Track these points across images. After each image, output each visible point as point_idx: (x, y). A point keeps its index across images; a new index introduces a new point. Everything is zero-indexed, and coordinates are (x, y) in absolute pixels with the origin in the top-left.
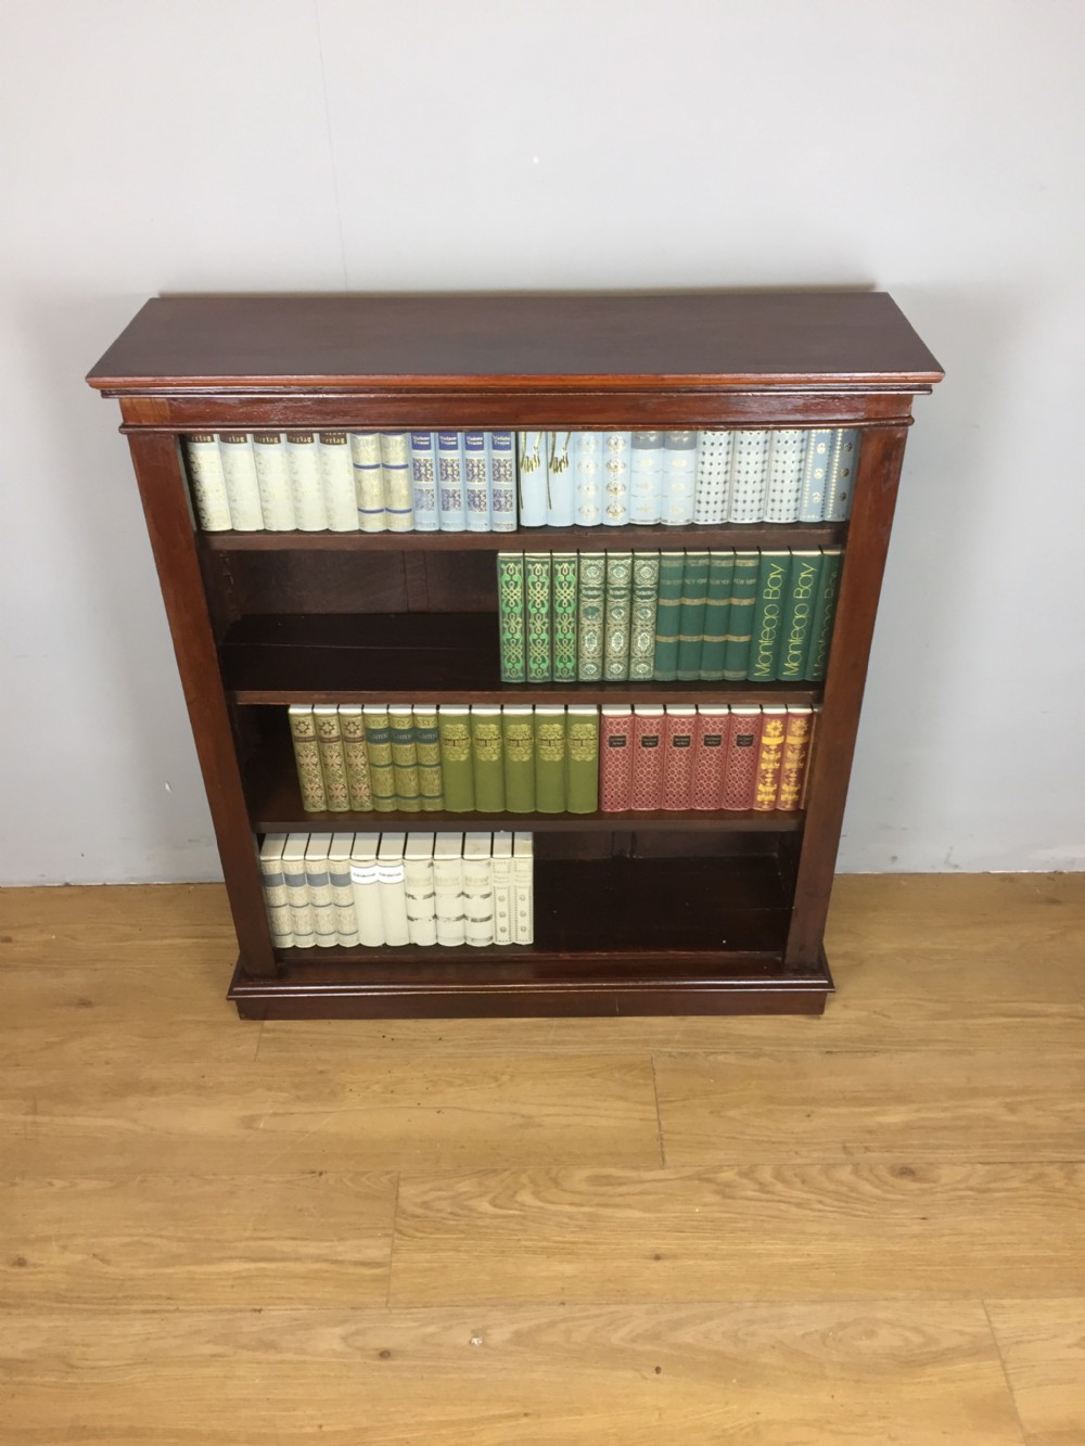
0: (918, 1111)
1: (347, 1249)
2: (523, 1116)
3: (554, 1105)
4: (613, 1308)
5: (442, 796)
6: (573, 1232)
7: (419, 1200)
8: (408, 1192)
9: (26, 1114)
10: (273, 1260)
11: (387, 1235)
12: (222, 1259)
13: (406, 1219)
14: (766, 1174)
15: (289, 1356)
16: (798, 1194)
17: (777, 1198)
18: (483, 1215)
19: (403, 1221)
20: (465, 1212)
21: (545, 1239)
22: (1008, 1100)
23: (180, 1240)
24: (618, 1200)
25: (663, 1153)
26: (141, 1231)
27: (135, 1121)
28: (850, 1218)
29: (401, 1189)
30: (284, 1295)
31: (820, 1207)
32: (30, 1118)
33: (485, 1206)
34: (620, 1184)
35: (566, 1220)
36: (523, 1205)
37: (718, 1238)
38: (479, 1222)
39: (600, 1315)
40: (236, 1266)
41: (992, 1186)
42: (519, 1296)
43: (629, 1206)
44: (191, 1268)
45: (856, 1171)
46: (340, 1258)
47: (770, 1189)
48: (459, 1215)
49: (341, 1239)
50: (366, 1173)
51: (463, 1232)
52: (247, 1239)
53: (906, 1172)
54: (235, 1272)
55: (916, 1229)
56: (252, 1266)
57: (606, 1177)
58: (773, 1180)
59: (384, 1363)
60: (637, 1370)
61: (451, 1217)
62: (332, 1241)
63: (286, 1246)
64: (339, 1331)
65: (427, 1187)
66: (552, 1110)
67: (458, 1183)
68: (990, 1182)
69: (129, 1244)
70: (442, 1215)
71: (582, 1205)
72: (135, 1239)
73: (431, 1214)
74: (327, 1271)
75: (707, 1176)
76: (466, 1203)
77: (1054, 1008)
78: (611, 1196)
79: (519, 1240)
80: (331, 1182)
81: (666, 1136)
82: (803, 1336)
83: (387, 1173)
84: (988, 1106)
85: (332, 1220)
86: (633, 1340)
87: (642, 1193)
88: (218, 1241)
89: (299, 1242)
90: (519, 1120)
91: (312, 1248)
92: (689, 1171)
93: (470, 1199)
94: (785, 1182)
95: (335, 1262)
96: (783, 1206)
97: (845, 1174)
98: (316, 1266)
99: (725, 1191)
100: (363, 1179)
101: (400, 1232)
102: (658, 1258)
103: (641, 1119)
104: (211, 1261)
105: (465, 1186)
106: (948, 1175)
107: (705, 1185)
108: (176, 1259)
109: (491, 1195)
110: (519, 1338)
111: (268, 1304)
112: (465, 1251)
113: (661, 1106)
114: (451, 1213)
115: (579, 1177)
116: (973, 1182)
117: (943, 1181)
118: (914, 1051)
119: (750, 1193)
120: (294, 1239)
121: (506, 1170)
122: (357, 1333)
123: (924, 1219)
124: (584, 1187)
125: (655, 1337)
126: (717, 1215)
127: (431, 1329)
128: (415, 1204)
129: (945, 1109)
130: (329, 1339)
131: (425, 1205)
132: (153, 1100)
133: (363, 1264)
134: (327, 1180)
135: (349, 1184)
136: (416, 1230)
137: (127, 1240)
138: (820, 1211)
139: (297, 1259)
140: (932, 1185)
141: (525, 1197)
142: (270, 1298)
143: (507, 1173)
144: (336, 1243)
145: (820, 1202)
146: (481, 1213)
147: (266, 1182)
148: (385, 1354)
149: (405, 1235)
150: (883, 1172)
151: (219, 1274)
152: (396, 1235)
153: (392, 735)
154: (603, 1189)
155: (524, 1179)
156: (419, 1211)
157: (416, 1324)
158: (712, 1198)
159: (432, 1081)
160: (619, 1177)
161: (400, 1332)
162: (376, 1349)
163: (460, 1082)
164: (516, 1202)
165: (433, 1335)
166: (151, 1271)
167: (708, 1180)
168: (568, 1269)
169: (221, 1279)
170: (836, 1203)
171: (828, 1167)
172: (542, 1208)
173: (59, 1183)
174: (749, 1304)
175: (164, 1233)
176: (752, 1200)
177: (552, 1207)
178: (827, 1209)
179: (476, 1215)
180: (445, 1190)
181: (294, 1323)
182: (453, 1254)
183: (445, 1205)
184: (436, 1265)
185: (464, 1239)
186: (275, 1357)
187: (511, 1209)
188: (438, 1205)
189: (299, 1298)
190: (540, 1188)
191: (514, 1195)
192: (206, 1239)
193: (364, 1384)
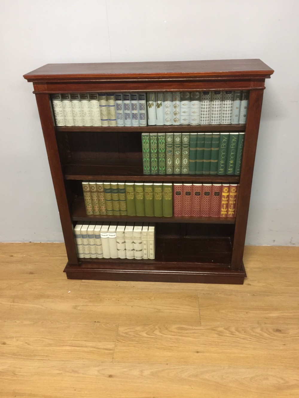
0: (282, 313)
1: (101, 345)
2: (157, 309)
3: (167, 306)
4: (183, 366)
5: (127, 210)
6: (171, 343)
8: (121, 329)
9: (11, 302)
10: (79, 347)
11: (114, 341)
12: (63, 346)
13: (120, 337)
14: (233, 329)
15: (81, 375)
16: (243, 336)
17: (236, 336)
18: (143, 337)
19: (119, 338)
20: (138, 336)
21: (162, 345)
23: (52, 339)
24: (184, 335)
25: (200, 322)
26: (40, 336)
27: (42, 306)
28: (259, 343)
29: (119, 328)
30: (81, 357)
32: (12, 304)
33: (144, 334)
34: (187, 330)
35: (169, 340)
36: (157, 335)
37: (217, 347)
38: (142, 339)
39: (179, 368)
40: (67, 348)
42: (154, 361)
43: (189, 337)
44: (54, 348)
45: (262, 330)
46: (97, 347)
47: (234, 333)
48: (136, 337)
49: (100, 342)
50: (109, 323)
51: (137, 341)
52: (72, 340)
53: (278, 331)
54: (67, 350)
55: (281, 348)
56: (73, 348)
57: (182, 328)
58: (235, 331)
59: (110, 379)
60: (190, 386)
62: (97, 342)
63: (84, 343)
64: (97, 368)
65: (127, 328)
66: (166, 308)
67: (136, 327)
69: (36, 340)
70: (131, 336)
71: (175, 336)
72: (39, 339)
73: (127, 336)
74: (95, 351)
75: (214, 329)
76: (139, 333)
79: (154, 345)
81: (201, 317)
82: (244, 378)
83: (115, 323)
85: (98, 336)
86: (189, 377)
87: (194, 333)
88: (63, 340)
89: (87, 342)
91: (90, 344)
92: (209, 327)
93: (140, 332)
94: (238, 331)
96: (238, 339)
97: (258, 330)
98: (92, 349)
99: (220, 334)
100: (108, 325)
101: (118, 341)
102: (198, 352)
103: (194, 312)
104: (59, 346)
105: (138, 328)
106: (291, 332)
108: (50, 345)
109: (147, 331)
110: (152, 374)
111: (76, 360)
112: (137, 347)
113: (200, 308)
114: (134, 336)
115: (174, 327)
117: (290, 334)
118: (281, 295)
119: (228, 335)
120: (86, 341)
121: (151, 324)
122: (103, 369)
123: (284, 345)
124: (175, 330)
125: (196, 376)
126: (217, 340)
127: (125, 370)
128: (123, 333)
129: (291, 313)
130: (94, 371)
131: (126, 333)
132: (48, 300)
133: (106, 349)
135: (104, 326)
136: (123, 340)
137: (36, 339)
138: (250, 341)
139: (86, 347)
140: (287, 335)
141: (157, 332)
142: (77, 358)
143: (152, 325)
144: (98, 343)
145: (250, 338)
147: (79, 324)
148: (110, 376)
150: (271, 330)
152: (117, 341)
154: (181, 331)
155: (157, 327)
156: (124, 335)
157: (121, 368)
158: (215, 336)
159: (130, 298)
160: (186, 328)
161: (115, 370)
162: (108, 375)
163: (138, 299)
164: (154, 334)
166: (43, 348)
167: (214, 330)
168: (169, 354)
169: (63, 351)
170: (255, 339)
171: (253, 328)
172: (162, 336)
173: (18, 322)
174: (227, 368)
175: (47, 337)
176: (228, 336)
177: (165, 336)
178: (252, 340)
179: (141, 337)
180: (132, 329)
181: (83, 365)
182: (134, 348)
183: (132, 333)
184: (128, 351)
185: (137, 343)
186: (77, 375)
187: (152, 335)
188: (130, 333)
189: (86, 358)
190: (162, 330)
191: (153, 331)
192: (59, 340)
193: (103, 385)
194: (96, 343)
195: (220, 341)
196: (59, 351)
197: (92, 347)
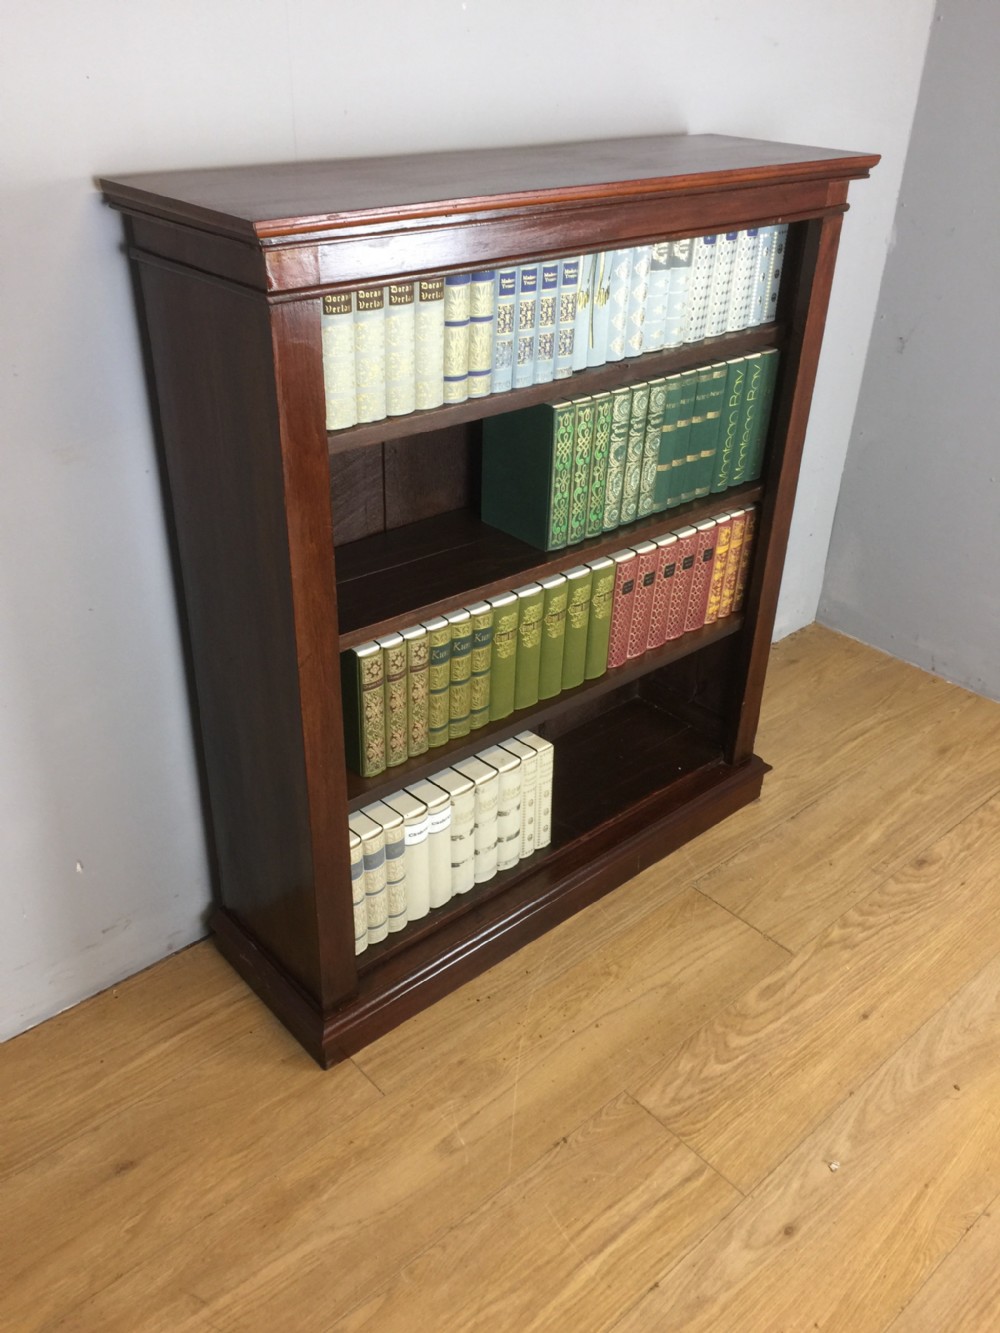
0: (880, 823)
1: (661, 1179)
2: (662, 986)
3: (673, 964)
4: (884, 1070)
5: (490, 706)
6: (797, 1040)
7: (667, 1101)
8: (650, 1100)
9: (194, 1312)
10: (613, 1238)
11: (677, 1146)
12: (570, 1274)
13: (676, 1122)
14: (853, 916)
15: (723, 1298)
16: (886, 917)
17: (879, 928)
18: (724, 1075)
19: (676, 1125)
20: (710, 1084)
21: (787, 1059)
22: (913, 787)
23: (513, 1290)
24: (794, 999)
25: (781, 946)
26: (465, 1314)
27: (332, 1228)
28: (928, 911)
29: (642, 1103)
30: (660, 1256)
31: (908, 915)
32: (205, 1312)
33: (719, 1068)
34: (784, 985)
35: (781, 1036)
36: (741, 1048)
37: (880, 978)
38: (727, 1083)
39: (882, 1081)
40: (591, 1269)
41: (968, 841)
42: (820, 1111)
43: (806, 997)
44: (554, 1303)
45: (897, 881)
46: (664, 1191)
47: (868, 924)
48: (708, 1090)
49: (647, 1176)
50: (601, 1110)
51: (726, 1099)
52: (572, 1239)
53: (921, 863)
54: (596, 1274)
55: (967, 892)
56: (605, 1255)
57: (768, 987)
58: (862, 918)
59: (797, 1237)
60: (946, 1098)
61: (704, 1094)
62: (641, 1184)
63: (612, 1217)
64: (735, 1245)
65: (659, 1086)
66: (677, 968)
67: (677, 1066)
68: (964, 842)
70: (697, 1098)
71: (779, 1018)
72: (470, 1325)
73: (688, 1103)
74: (669, 1209)
75: (825, 942)
76: (702, 1076)
77: (870, 722)
78: (788, 998)
79: (770, 1074)
80: (580, 1139)
81: (770, 934)
83: (617, 1098)
84: (908, 799)
85: (620, 1168)
86: (920, 1080)
87: (804, 981)
88: (548, 1262)
89: (617, 1207)
90: (664, 991)
91: (632, 1204)
92: (811, 947)
93: (701, 1071)
94: (870, 913)
95: (665, 1196)
96: (889, 930)
97: (892, 887)
98: (655, 1212)
99: (847, 944)
100: (604, 1117)
101: (684, 1135)
102: (865, 1017)
103: (740, 934)
104: (563, 1284)
105: (685, 1065)
106: (942, 848)
107: (831, 948)
108: (530, 1309)
109: (712, 1058)
110: (857, 1139)
111: (657, 1274)
112: (746, 1111)
113: (741, 916)
114: (702, 1092)
115: (751, 999)
116: (958, 846)
117: (944, 855)
118: (835, 788)
119: (862, 936)
120: (610, 1207)
121: (698, 1032)
122: (750, 1234)
123: (963, 884)
124: (763, 1005)
125: (928, 1068)
126: (862, 963)
127: (795, 1185)
128: (668, 1106)
129: (892, 813)
130: (736, 1258)
131: (675, 1101)
132: (325, 1197)
133: (688, 1180)
134: (576, 1141)
135: (599, 1130)
136: (693, 1123)
138: (910, 918)
139: (633, 1220)
140: (941, 862)
141: (735, 1041)
142: (652, 1267)
143: (702, 1034)
144: (648, 1182)
145: (904, 913)
146: (721, 1075)
148: (789, 1231)
149: (690, 1134)
150: (910, 871)
151: (584, 1288)
152: (684, 1139)
153: (453, 649)
154: (777, 997)
155: (719, 1029)
156: (677, 1108)
157: (782, 1188)
158: (846, 955)
159: (562, 1008)
160: (776, 982)
161: (777, 1206)
162: (780, 1232)
163: (583, 994)
164: (735, 1049)
165: (802, 1187)
167: (830, 944)
168: (824, 1067)
169: (593, 1289)
170: (912, 907)
171: (881, 887)
172: (756, 1040)
174: (948, 1004)
175: (489, 1297)
176: (867, 939)
177: (761, 1035)
178: (912, 914)
179: (720, 1080)
180: (675, 1079)
181: (695, 1270)
182: (740, 1119)
183: (689, 1090)
184: (739, 1137)
185: (734, 1103)
186: (715, 1309)
187: (737, 1057)
188: (684, 1093)
189: (674, 1248)
190: (738, 1028)
191: (726, 1045)
192: (534, 1271)
193: (803, 1266)
194: (641, 1188)
195: (868, 958)
196: (579, 1297)
197: (649, 1206)
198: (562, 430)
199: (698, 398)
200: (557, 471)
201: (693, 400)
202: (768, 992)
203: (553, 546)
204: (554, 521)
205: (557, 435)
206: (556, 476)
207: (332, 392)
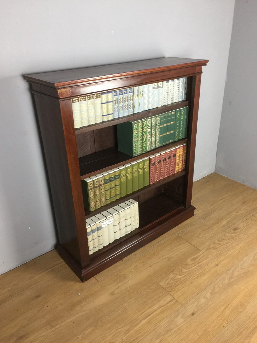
0: (226, 220)
1: (163, 302)
2: (167, 258)
4: (221, 278)
5: (120, 193)
6: (199, 270)
7: (166, 284)
8: (162, 284)
9: (51, 329)
10: (150, 315)
11: (168, 294)
12: (139, 323)
13: (167, 289)
14: (217, 242)
15: (175, 329)
16: (225, 242)
17: (223, 244)
18: (181, 278)
20: (177, 280)
21: (196, 275)
22: (235, 211)
23: (125, 326)
24: (200, 261)
25: (198, 249)
26: (113, 331)
27: (84, 311)
28: (236, 240)
29: (160, 285)
30: (161, 319)
31: (230, 242)
32: (53, 329)
34: (197, 258)
35: (196, 270)
36: (186, 272)
37: (222, 256)
38: (181, 280)
39: (220, 280)
40: (144, 321)
41: (248, 224)
42: (203, 287)
43: (203, 260)
44: (134, 329)
45: (229, 233)
47: (220, 244)
48: (177, 281)
49: (159, 301)
50: (150, 286)
51: (180, 284)
52: (140, 315)
53: (235, 229)
54: (145, 323)
55: (246, 236)
56: (148, 319)
58: (219, 242)
59: (194, 316)
60: (236, 284)
61: (175, 283)
62: (158, 303)
63: (151, 310)
64: (179, 317)
65: (164, 281)
66: (172, 253)
68: (247, 224)
69: (114, 335)
70: (173, 283)
71: (195, 265)
72: (114, 333)
73: (171, 285)
74: (164, 308)
75: (209, 248)
77: (226, 196)
78: (198, 261)
79: (192, 278)
80: (144, 292)
81: (195, 246)
82: (251, 261)
83: (154, 283)
84: (234, 214)
85: (153, 299)
86: (229, 280)
87: (203, 257)
88: (134, 320)
90: (168, 259)
91: (155, 307)
92: (205, 249)
93: (175, 277)
94: (221, 241)
95: (163, 306)
96: (225, 245)
97: (227, 235)
98: (161, 309)
99: (214, 248)
100: (150, 288)
102: (217, 265)
103: (188, 246)
104: (137, 325)
105: (171, 276)
106: (241, 226)
107: (210, 249)
108: (129, 330)
109: (178, 274)
110: (212, 294)
111: (160, 323)
112: (185, 286)
113: (189, 242)
115: (189, 261)
116: (245, 225)
117: (241, 227)
118: (215, 211)
119: (218, 246)
120: (150, 308)
122: (183, 315)
123: (245, 234)
124: (192, 262)
125: (232, 277)
126: (218, 253)
127: (196, 304)
129: (229, 218)
130: (180, 320)
131: (168, 284)
132: (83, 304)
133: (169, 302)
134: (143, 293)
135: (149, 290)
136: (172, 289)
137: (112, 335)
138: (231, 242)
139: (155, 311)
140: (241, 229)
141: (184, 270)
143: (176, 269)
144: (160, 302)
145: (230, 241)
146: (180, 278)
147: (130, 302)
148: (193, 314)
149: (171, 292)
150: (232, 231)
151: (142, 326)
152: (169, 293)
154: (196, 260)
155: (180, 268)
156: (169, 286)
157: (192, 305)
158: (214, 251)
159: (143, 262)
160: (196, 257)
161: (191, 308)
162: (190, 315)
163: (148, 259)
164: (184, 272)
165: (197, 304)
166: (126, 336)
168: (206, 277)
169: (144, 326)
170: (232, 240)
171: (225, 235)
172: (189, 270)
173: (80, 336)
174: (238, 263)
175: (119, 327)
176: (220, 247)
177: (191, 269)
178: (231, 241)
179: (180, 279)
180: (169, 279)
181: (169, 323)
182: (183, 289)
183: (172, 282)
184: (183, 292)
185: (182, 285)
186: (173, 331)
187: (184, 274)
188: (171, 282)
189: (164, 317)
190: (185, 267)
191: (182, 272)
192: (130, 322)
193: (196, 322)
194: (158, 304)
195: (219, 252)
196: (140, 328)
197: (159, 308)
198: (135, 128)
199: (168, 119)
200: (134, 137)
201: (167, 119)
202: (193, 259)
203: (135, 155)
204: (134, 149)
205: (134, 129)
206: (134, 139)
207: (75, 120)
